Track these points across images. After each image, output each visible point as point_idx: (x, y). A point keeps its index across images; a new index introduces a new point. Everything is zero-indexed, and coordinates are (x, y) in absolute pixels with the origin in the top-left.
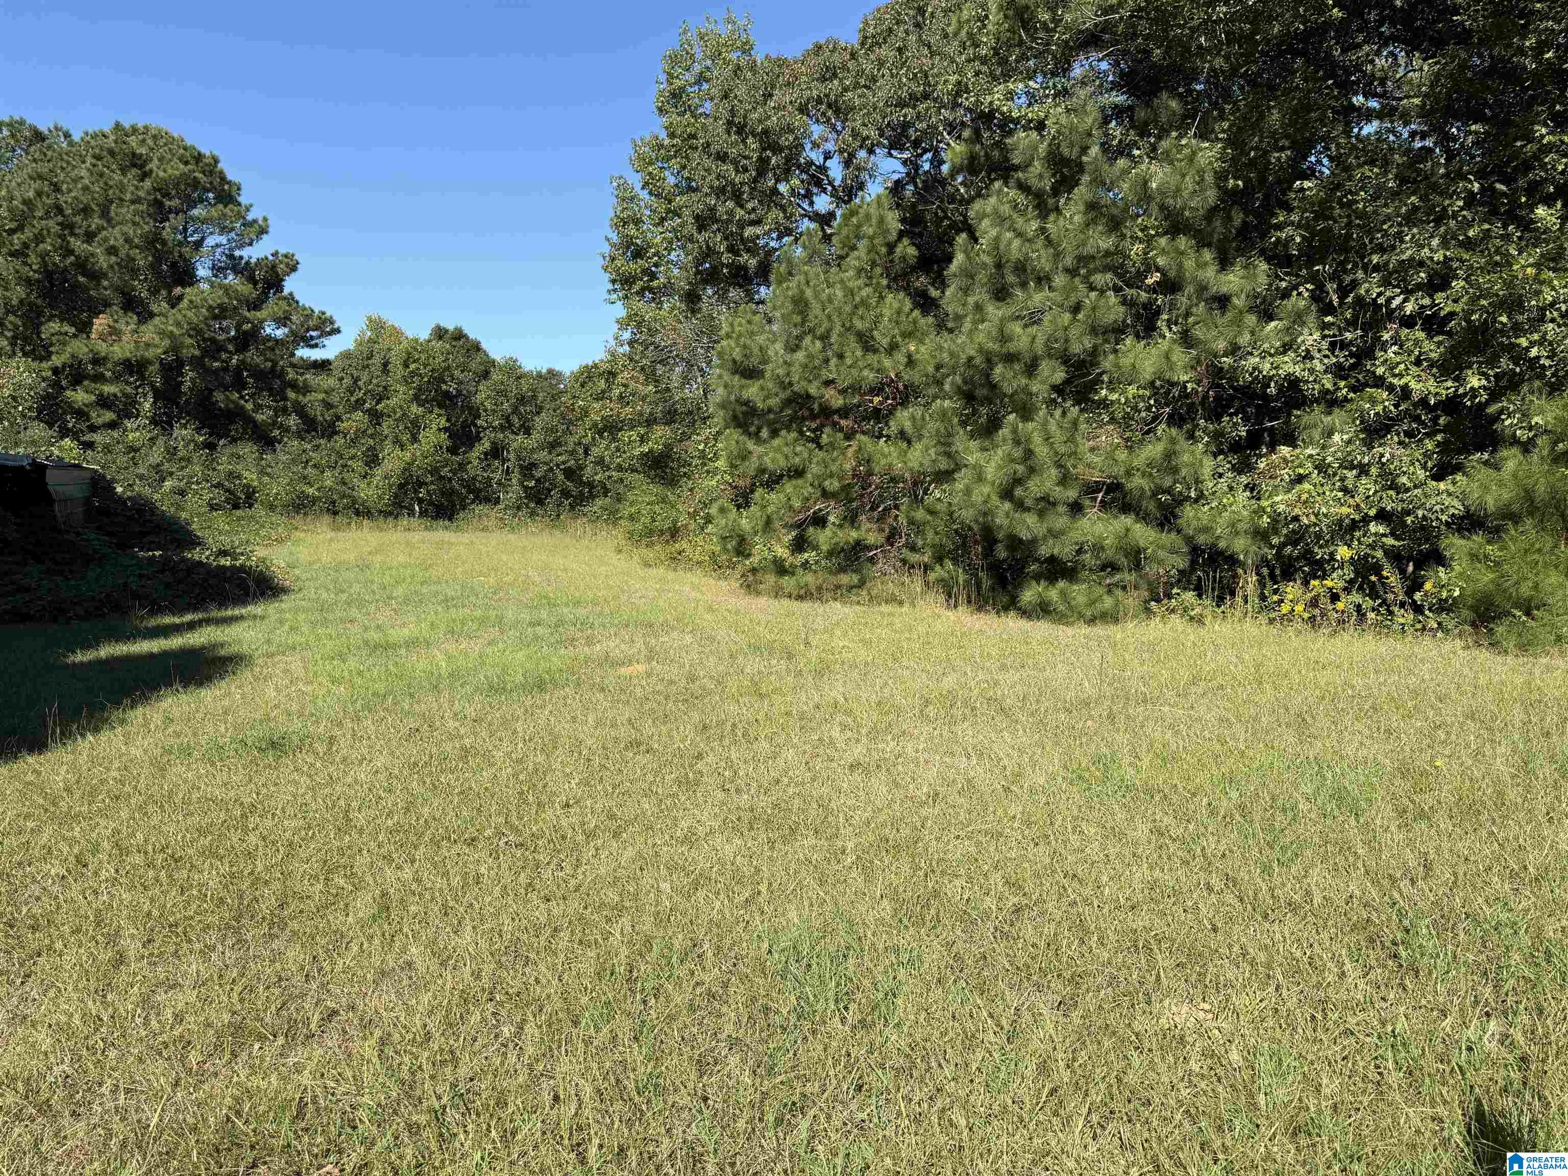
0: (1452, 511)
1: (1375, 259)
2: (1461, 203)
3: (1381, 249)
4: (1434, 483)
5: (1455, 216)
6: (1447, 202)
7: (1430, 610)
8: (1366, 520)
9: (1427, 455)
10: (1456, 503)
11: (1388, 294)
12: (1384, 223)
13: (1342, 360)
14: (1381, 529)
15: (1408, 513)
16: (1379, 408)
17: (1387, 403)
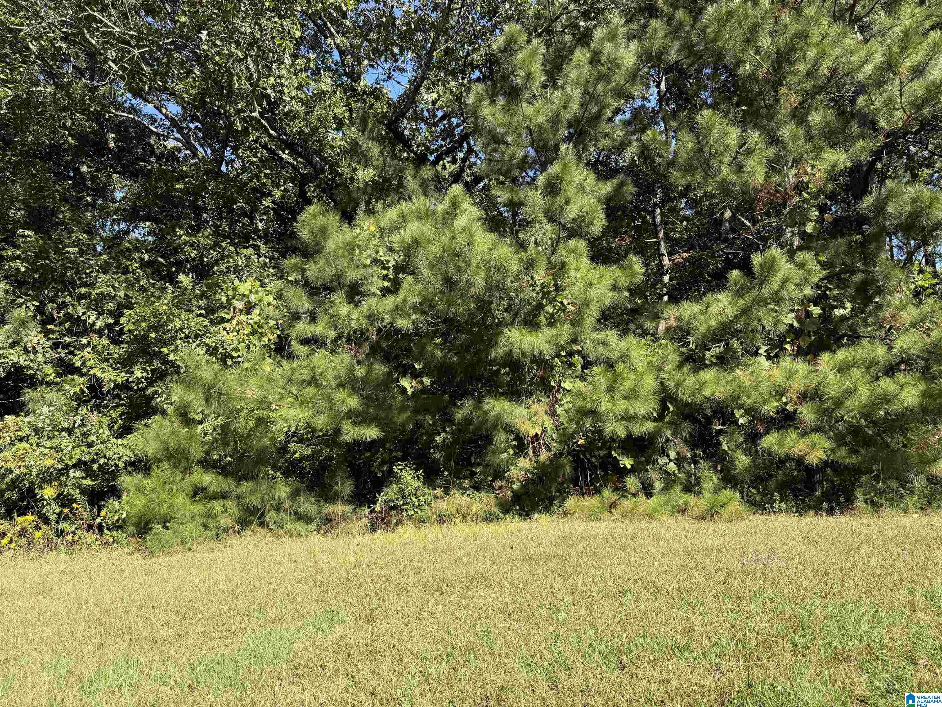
0: (125, 458)
1: (83, 290)
2: (137, 265)
3: (86, 285)
4: (114, 440)
5: (133, 272)
6: (129, 263)
7: (108, 529)
8: (67, 468)
9: (113, 421)
10: (128, 452)
11: (88, 314)
12: (88, 268)
13: (63, 355)
14: (78, 474)
15: (94, 461)
16: (77, 389)
17: (82, 386)
